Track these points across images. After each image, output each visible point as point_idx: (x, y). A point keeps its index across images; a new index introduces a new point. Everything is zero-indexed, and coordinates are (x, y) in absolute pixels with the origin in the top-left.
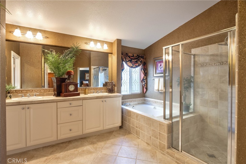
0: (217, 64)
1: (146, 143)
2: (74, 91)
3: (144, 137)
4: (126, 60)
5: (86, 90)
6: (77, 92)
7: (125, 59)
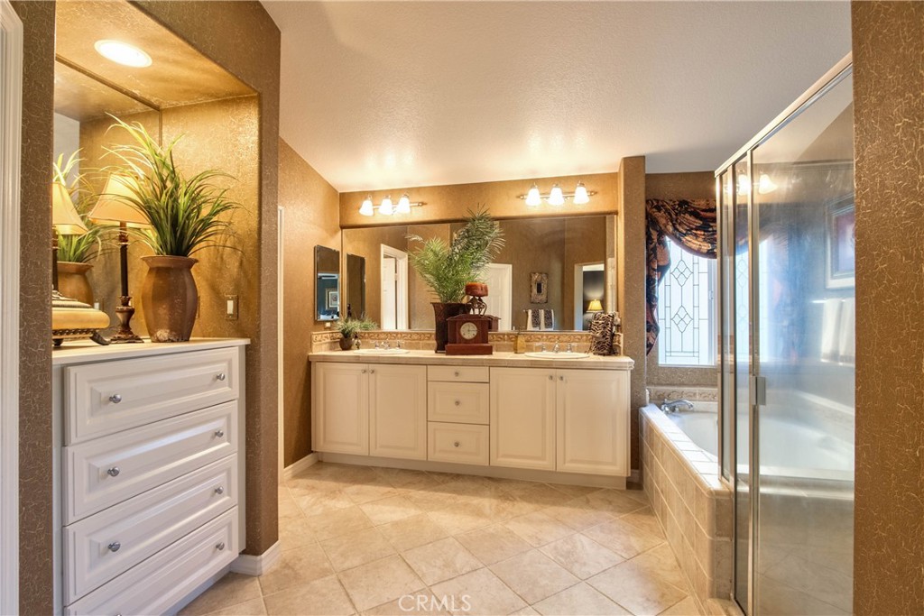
2: (475, 340)
4: (676, 229)
5: (517, 340)
6: (487, 342)
7: (674, 225)
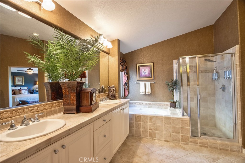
0: (206, 72)
1: (165, 141)
3: (161, 136)
